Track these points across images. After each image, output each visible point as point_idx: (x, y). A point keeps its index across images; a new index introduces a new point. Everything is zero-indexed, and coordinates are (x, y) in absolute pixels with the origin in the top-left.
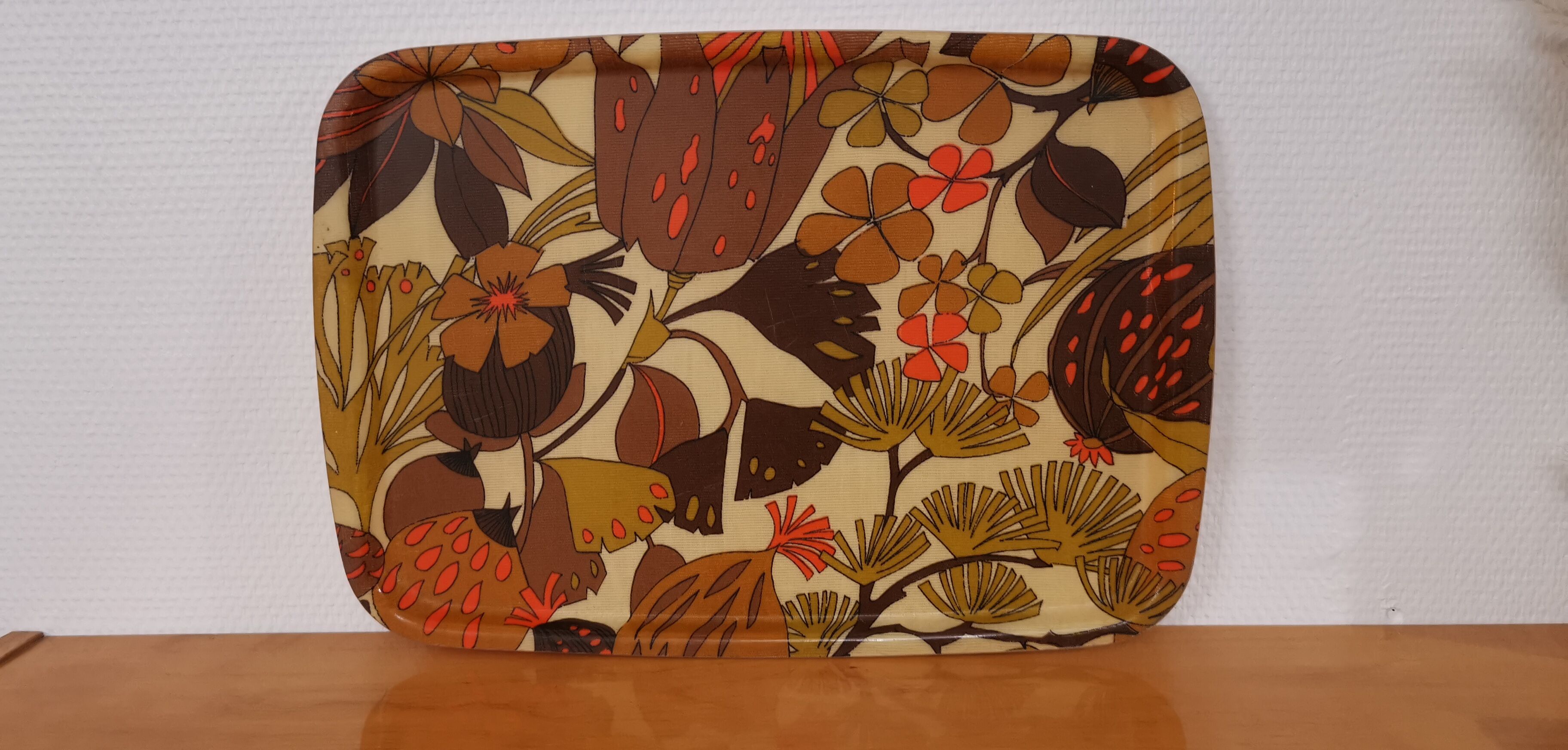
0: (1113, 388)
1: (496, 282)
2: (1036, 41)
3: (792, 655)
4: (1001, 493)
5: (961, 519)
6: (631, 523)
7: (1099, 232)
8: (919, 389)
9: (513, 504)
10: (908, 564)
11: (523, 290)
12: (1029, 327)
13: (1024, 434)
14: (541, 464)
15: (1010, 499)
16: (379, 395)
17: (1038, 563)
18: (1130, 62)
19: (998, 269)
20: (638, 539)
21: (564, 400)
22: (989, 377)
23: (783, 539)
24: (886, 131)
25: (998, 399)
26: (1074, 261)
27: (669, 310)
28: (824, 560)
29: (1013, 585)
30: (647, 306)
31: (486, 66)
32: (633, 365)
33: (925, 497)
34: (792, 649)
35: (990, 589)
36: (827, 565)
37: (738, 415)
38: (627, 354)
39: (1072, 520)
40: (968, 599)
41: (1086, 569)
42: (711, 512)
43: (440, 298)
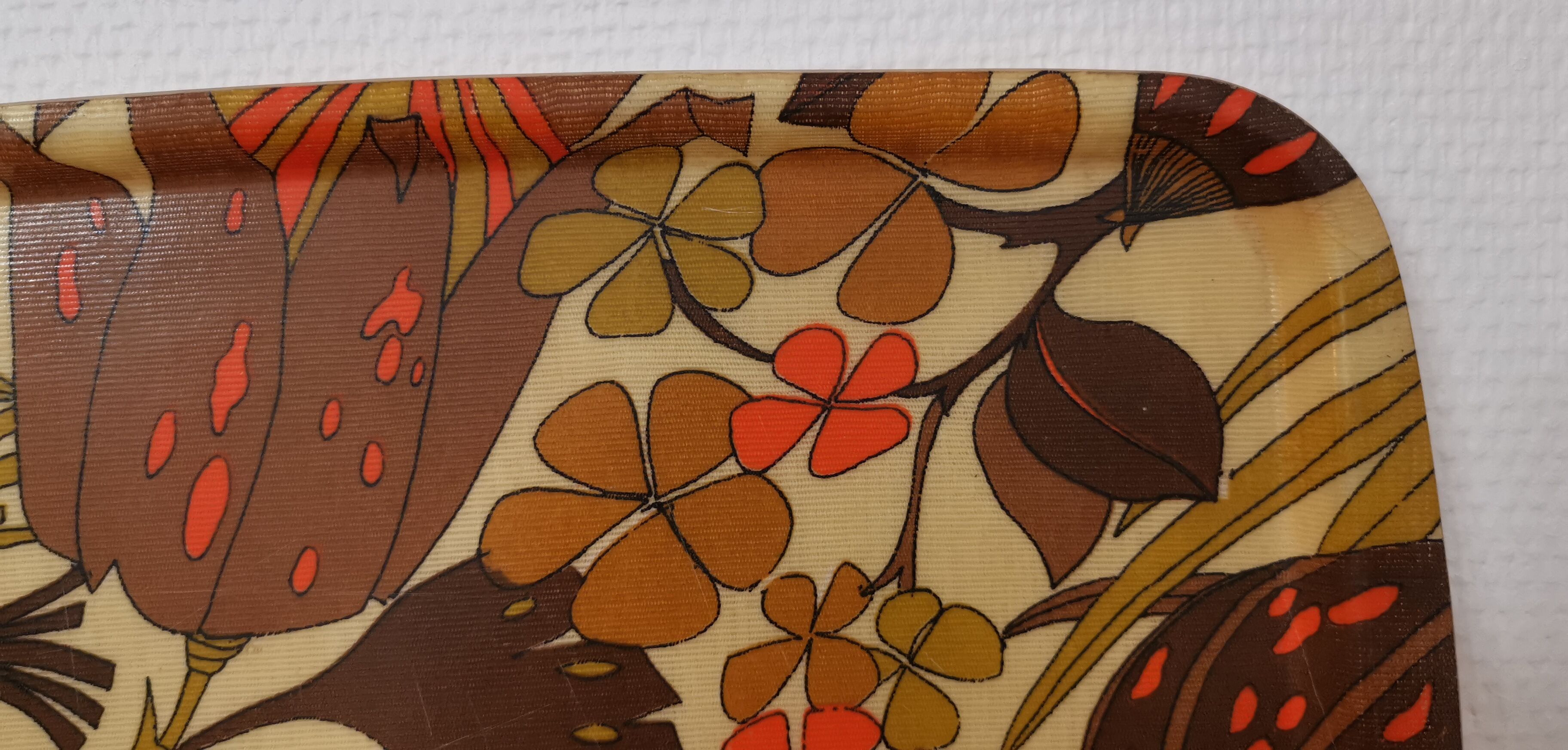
2: (998, 87)
7: (1168, 511)
12: (1022, 732)
18: (1212, 131)
19: (945, 603)
24: (674, 300)
26: (1117, 578)
27: (192, 724)
30: (139, 715)
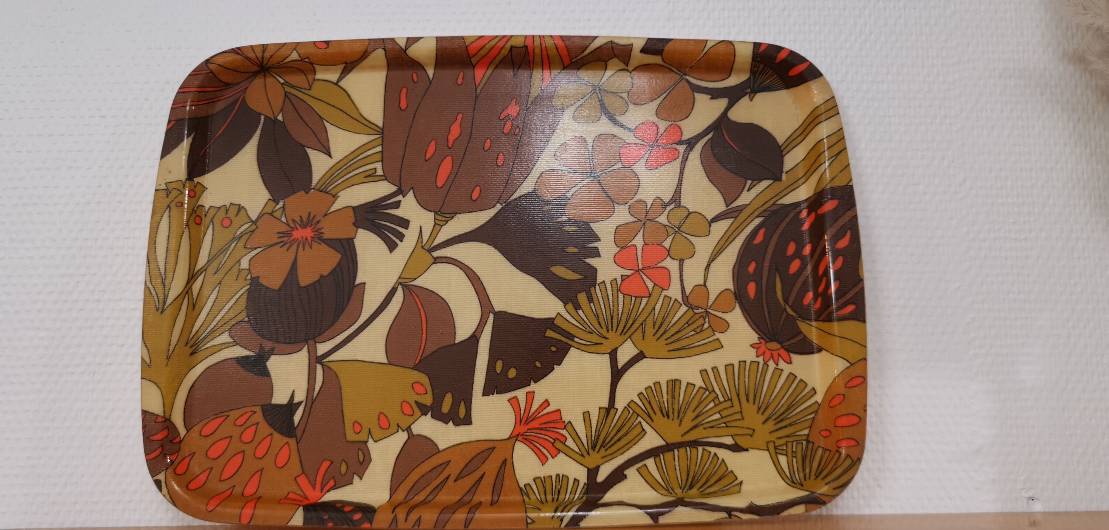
0: (786, 301)
1: (298, 220)
2: (709, 45)
3: (530, 526)
4: (703, 388)
5: (671, 411)
6: (395, 415)
7: (765, 183)
8: (633, 303)
9: (296, 400)
10: (627, 450)
11: (319, 226)
12: (716, 254)
13: (718, 339)
14: (323, 365)
15: (710, 393)
16: (194, 307)
17: (736, 448)
18: (777, 61)
19: (691, 211)
20: (400, 430)
21: (345, 313)
22: (688, 293)
23: (523, 429)
24: (602, 111)
25: (696, 311)
26: (748, 205)
27: (435, 241)
28: (557, 447)
29: (716, 468)
30: (417, 238)
31: (305, 59)
32: (403, 285)
33: (640, 391)
34: (529, 521)
35: (698, 471)
36: (559, 451)
37: (487, 325)
38: (398, 276)
39: (762, 410)
40: (680, 480)
41: (776, 453)
42: (462, 406)
43: (253, 231)
